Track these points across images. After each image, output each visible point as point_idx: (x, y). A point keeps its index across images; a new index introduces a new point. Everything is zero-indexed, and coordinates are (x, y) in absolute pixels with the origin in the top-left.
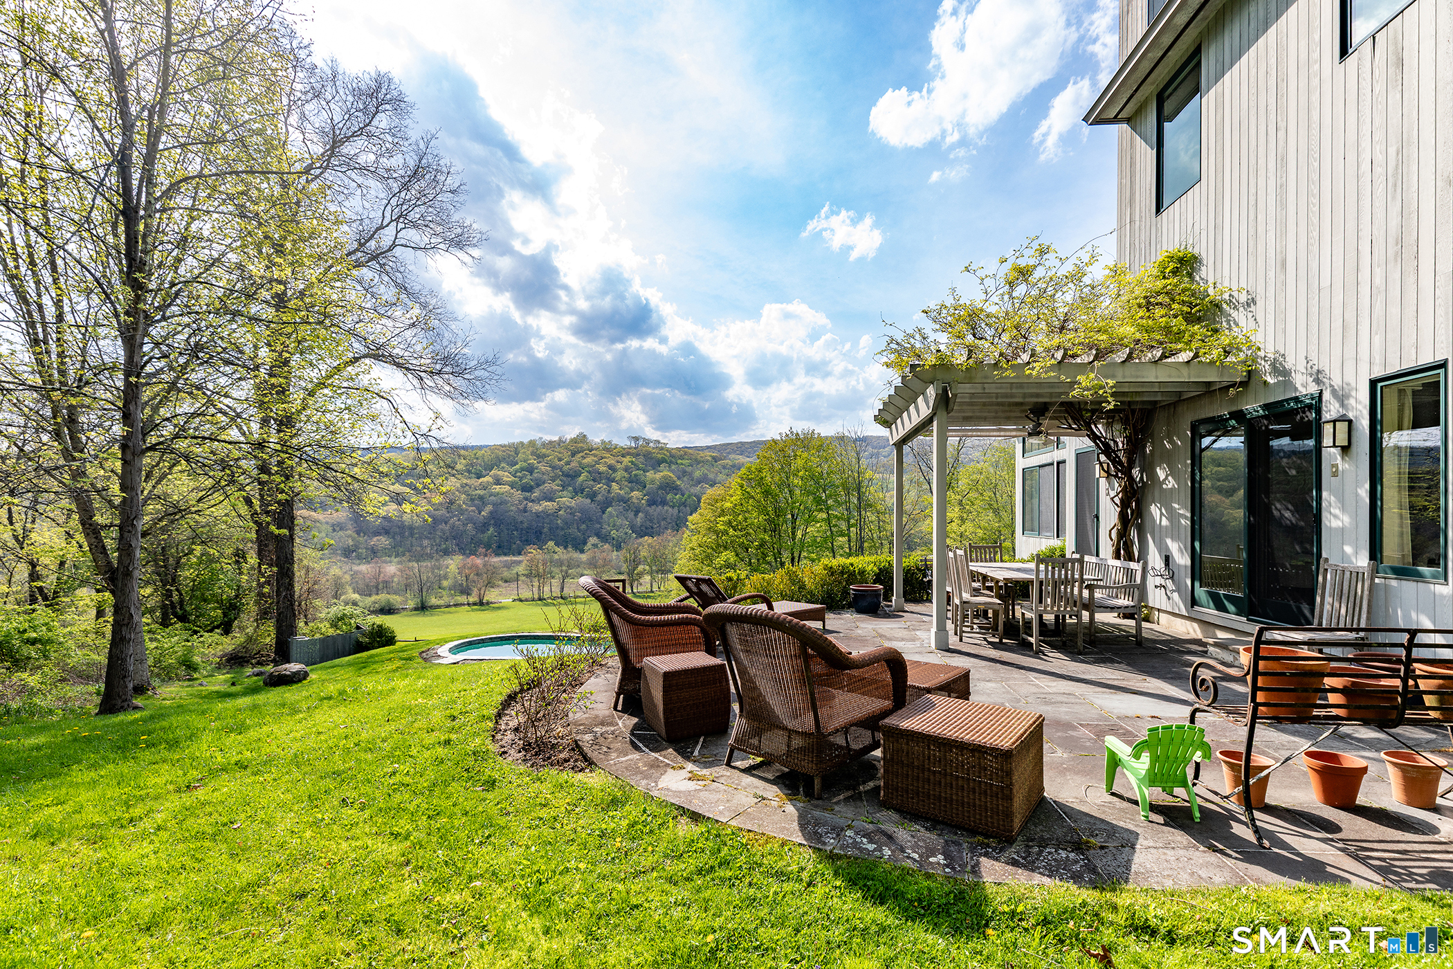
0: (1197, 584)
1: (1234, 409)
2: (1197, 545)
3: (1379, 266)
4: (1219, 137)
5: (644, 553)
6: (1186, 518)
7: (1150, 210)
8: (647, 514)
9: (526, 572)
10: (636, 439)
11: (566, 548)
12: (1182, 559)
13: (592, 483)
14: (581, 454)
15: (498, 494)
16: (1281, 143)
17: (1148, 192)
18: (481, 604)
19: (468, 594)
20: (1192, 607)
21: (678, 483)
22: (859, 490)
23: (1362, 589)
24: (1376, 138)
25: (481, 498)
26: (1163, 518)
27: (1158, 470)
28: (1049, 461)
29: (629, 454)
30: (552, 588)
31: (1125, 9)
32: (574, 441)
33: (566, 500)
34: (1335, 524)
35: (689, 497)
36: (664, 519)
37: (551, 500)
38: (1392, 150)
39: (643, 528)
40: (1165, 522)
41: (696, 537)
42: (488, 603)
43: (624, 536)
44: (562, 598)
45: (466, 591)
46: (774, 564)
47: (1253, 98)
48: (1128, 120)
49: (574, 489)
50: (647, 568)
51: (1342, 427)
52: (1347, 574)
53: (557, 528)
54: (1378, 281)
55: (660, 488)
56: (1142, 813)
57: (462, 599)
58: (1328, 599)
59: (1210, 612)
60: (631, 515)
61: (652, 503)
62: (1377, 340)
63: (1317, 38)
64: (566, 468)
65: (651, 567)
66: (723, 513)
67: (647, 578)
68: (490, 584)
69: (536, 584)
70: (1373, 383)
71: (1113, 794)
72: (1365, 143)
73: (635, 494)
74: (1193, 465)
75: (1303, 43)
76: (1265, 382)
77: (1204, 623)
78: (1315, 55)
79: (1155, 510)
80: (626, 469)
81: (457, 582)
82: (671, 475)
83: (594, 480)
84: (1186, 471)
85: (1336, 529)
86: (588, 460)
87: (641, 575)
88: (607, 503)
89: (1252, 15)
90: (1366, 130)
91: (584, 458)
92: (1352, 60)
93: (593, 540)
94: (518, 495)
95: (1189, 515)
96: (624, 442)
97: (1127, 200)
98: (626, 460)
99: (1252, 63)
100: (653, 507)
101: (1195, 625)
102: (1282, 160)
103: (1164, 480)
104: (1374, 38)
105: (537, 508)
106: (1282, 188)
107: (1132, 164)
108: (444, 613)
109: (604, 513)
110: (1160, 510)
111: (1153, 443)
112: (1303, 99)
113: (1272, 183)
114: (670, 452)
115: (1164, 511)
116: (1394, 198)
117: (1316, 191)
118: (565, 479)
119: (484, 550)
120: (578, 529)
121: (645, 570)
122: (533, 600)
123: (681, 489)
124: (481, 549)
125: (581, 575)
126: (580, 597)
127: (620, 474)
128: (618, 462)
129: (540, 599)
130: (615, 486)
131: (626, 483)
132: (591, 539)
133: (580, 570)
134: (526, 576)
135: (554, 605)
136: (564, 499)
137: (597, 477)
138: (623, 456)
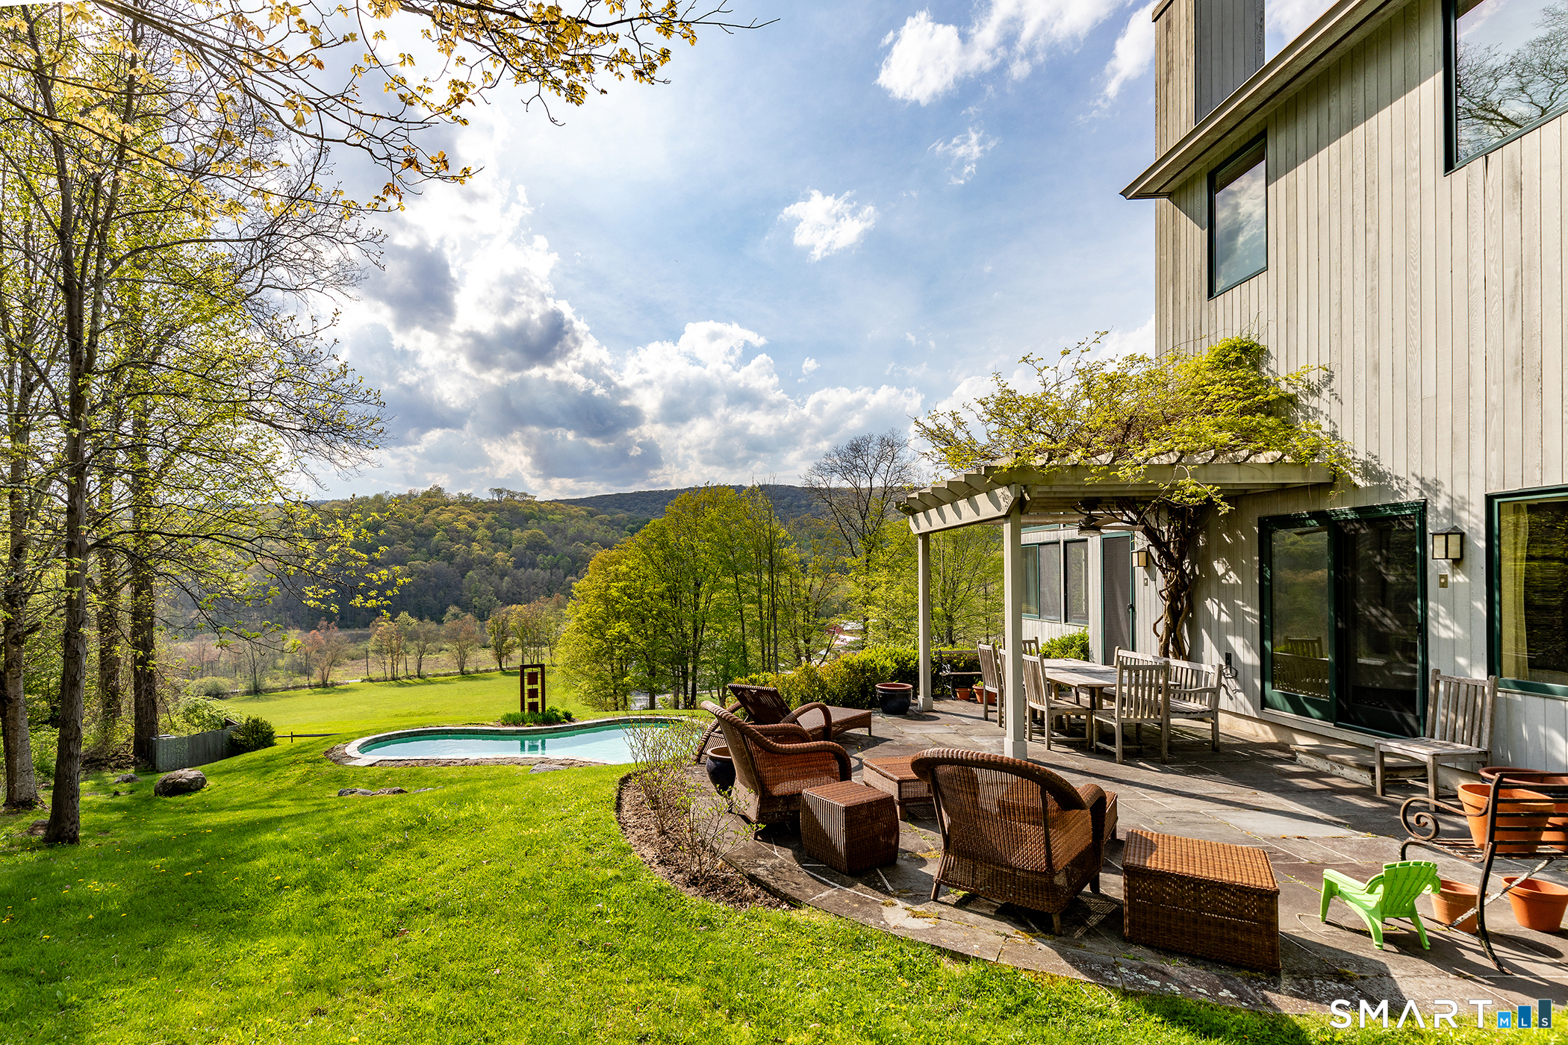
0: (1268, 686)
1: (1315, 508)
2: (1268, 644)
3: (1494, 383)
4: (1292, 228)
5: (513, 623)
6: (1252, 615)
7: (1200, 292)
8: (514, 578)
9: (375, 648)
10: (499, 492)
11: (421, 619)
12: (1248, 657)
13: (449, 543)
14: (436, 510)
16: (1372, 246)
17: (1197, 273)
18: (326, 686)
19: (309, 675)
20: (1262, 708)
21: (549, 542)
22: (771, 551)
23: (1482, 702)
24: (1490, 256)
26: (1223, 614)
27: (1215, 564)
28: (1055, 539)
29: (491, 509)
30: (408, 665)
31: (1164, 77)
32: (427, 495)
33: (419, 563)
34: (1444, 634)
35: (562, 558)
36: (535, 583)
37: (402, 563)
38: (1510, 272)
39: (510, 594)
40: (1224, 618)
41: (583, 607)
42: (333, 685)
43: (488, 604)
44: (419, 676)
45: (306, 671)
46: (674, 636)
47: (1335, 195)
48: (1169, 195)
49: (429, 550)
50: (518, 640)
51: (1454, 540)
52: (1463, 687)
53: (410, 596)
54: (1495, 397)
55: (528, 547)
56: (1375, 943)
57: (303, 680)
58: (1441, 709)
59: (1288, 716)
60: (495, 578)
61: (518, 565)
62: (1494, 456)
63: (1416, 146)
64: (418, 526)
65: (522, 639)
66: (617, 579)
67: (518, 652)
68: (334, 663)
69: (389, 661)
70: (1490, 499)
71: (1328, 923)
72: (1477, 260)
73: (500, 555)
74: (1261, 562)
75: (1399, 150)
76: (1355, 485)
77: (1275, 726)
78: (1415, 163)
79: (1212, 606)
80: (488, 527)
81: (295, 661)
82: (541, 532)
83: (451, 540)
84: (1252, 568)
85: (1445, 639)
86: (445, 517)
87: (511, 647)
88: (467, 566)
89: (1333, 111)
90: (1478, 247)
91: (439, 514)
92: (1459, 176)
93: (453, 609)
95: (1257, 613)
96: (485, 495)
97: (1167, 278)
98: (489, 516)
99: (1334, 159)
100: (522, 569)
101: (1267, 728)
102: (1373, 263)
103: (1224, 575)
104: (1487, 158)
106: (1373, 294)
107: (1176, 241)
108: (282, 697)
109: (463, 577)
110: (1219, 605)
111: (1207, 536)
112: (1399, 205)
113: (1360, 284)
114: (539, 507)
115: (1223, 606)
116: (1512, 318)
117: (1417, 300)
118: (417, 538)
119: (325, 623)
120: (434, 596)
121: (515, 643)
122: (386, 680)
123: (552, 549)
124: (321, 623)
125: (441, 650)
126: (440, 675)
127: (481, 532)
128: (479, 518)
129: (393, 679)
130: (475, 546)
131: (489, 543)
132: (450, 608)
133: (438, 644)
134: (376, 652)
135: (410, 685)
136: (417, 562)
137: (454, 535)
138: (485, 511)
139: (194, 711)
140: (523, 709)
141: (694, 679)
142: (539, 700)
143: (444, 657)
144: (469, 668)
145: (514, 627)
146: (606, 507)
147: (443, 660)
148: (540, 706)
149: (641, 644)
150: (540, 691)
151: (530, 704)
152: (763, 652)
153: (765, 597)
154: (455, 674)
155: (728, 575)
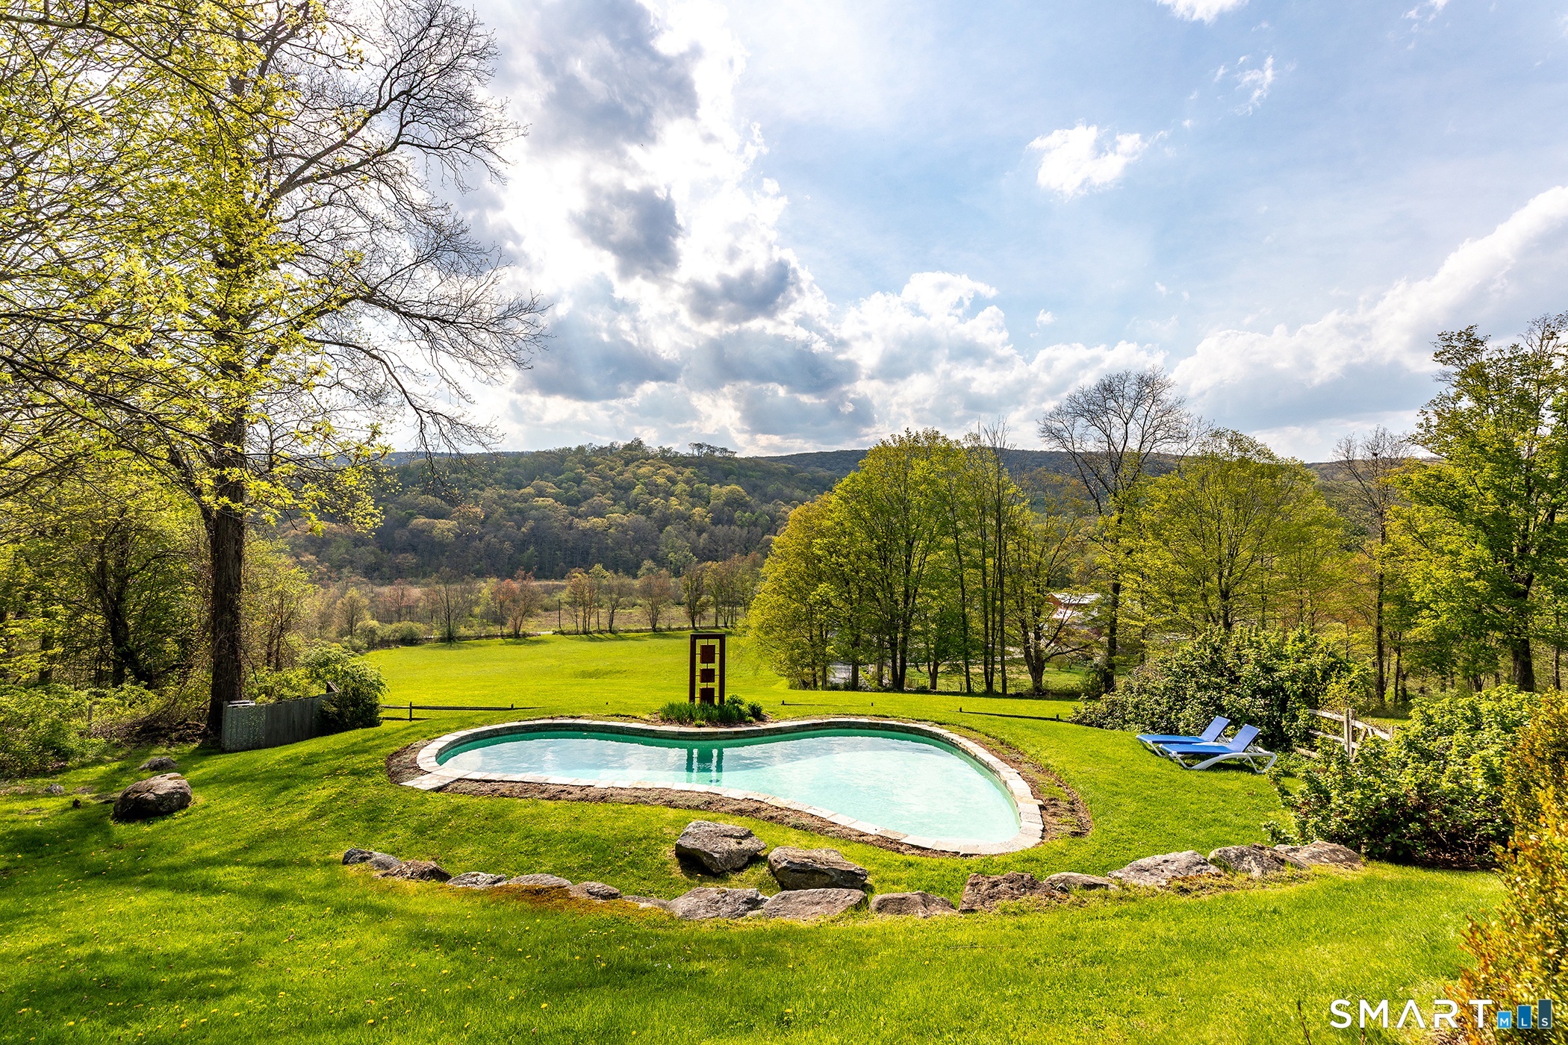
5: (707, 581)
8: (711, 534)
9: (570, 600)
10: (700, 446)
11: (616, 572)
13: (647, 496)
14: (636, 463)
15: (540, 507)
18: (518, 637)
19: (503, 624)
21: (748, 498)
25: (520, 511)
29: (691, 463)
30: (599, 619)
32: (628, 447)
33: (617, 516)
35: (761, 515)
36: (731, 541)
37: (601, 515)
39: (706, 551)
41: (782, 564)
42: (525, 635)
43: (683, 560)
44: (610, 631)
45: (500, 621)
46: (882, 602)
49: (627, 503)
50: (712, 599)
53: (607, 548)
55: (727, 503)
57: (495, 629)
60: (693, 534)
61: (716, 521)
64: (618, 479)
65: (716, 598)
67: (712, 611)
68: (528, 613)
69: (581, 614)
73: (697, 510)
80: (688, 482)
81: (489, 609)
82: (740, 489)
83: (650, 494)
86: (644, 470)
87: (704, 606)
88: (665, 520)
91: (639, 467)
93: (648, 563)
94: (563, 509)
96: (685, 450)
98: (688, 471)
100: (719, 526)
105: (583, 524)
108: (474, 645)
109: (661, 532)
114: (739, 463)
118: (617, 491)
119: (523, 572)
120: (631, 550)
121: (709, 601)
122: (577, 633)
123: (750, 506)
124: (519, 571)
125: (634, 605)
126: (632, 631)
127: (680, 487)
128: (678, 473)
129: (585, 633)
130: (673, 501)
131: (687, 498)
132: (645, 562)
133: (632, 599)
134: (570, 604)
135: (601, 640)
136: (615, 515)
137: (653, 489)
138: (685, 466)
139: (325, 664)
140: (692, 697)
141: (904, 652)
142: (715, 685)
143: (636, 612)
144: (662, 625)
145: (708, 585)
146: (807, 465)
147: (634, 617)
148: (717, 694)
149: (846, 611)
150: (717, 672)
151: (702, 690)
152: (986, 625)
153: (990, 561)
154: (646, 631)
155: (947, 534)
